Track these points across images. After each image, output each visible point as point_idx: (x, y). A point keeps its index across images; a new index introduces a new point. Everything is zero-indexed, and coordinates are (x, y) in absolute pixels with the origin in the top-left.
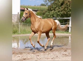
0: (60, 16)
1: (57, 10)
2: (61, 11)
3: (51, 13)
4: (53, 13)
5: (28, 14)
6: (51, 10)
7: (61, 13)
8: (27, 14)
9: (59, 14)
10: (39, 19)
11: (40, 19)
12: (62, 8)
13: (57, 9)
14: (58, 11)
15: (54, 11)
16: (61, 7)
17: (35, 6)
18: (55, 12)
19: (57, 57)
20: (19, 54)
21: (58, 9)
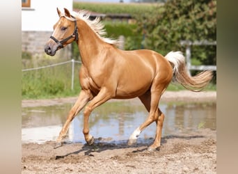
0: (204, 35)
1: (195, 14)
2: (210, 18)
3: (174, 27)
4: (181, 26)
5: (69, 28)
6: (176, 17)
7: (210, 26)
8: (65, 29)
9: (203, 30)
10: (109, 48)
11: (112, 48)
12: (210, 8)
13: (196, 11)
14: (198, 17)
15: (184, 20)
16: (210, 5)
17: (122, 4)
18: (187, 24)
19: (197, 169)
20: (68, 163)
21: (199, 12)
